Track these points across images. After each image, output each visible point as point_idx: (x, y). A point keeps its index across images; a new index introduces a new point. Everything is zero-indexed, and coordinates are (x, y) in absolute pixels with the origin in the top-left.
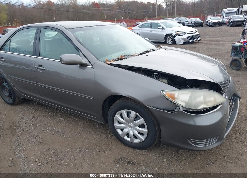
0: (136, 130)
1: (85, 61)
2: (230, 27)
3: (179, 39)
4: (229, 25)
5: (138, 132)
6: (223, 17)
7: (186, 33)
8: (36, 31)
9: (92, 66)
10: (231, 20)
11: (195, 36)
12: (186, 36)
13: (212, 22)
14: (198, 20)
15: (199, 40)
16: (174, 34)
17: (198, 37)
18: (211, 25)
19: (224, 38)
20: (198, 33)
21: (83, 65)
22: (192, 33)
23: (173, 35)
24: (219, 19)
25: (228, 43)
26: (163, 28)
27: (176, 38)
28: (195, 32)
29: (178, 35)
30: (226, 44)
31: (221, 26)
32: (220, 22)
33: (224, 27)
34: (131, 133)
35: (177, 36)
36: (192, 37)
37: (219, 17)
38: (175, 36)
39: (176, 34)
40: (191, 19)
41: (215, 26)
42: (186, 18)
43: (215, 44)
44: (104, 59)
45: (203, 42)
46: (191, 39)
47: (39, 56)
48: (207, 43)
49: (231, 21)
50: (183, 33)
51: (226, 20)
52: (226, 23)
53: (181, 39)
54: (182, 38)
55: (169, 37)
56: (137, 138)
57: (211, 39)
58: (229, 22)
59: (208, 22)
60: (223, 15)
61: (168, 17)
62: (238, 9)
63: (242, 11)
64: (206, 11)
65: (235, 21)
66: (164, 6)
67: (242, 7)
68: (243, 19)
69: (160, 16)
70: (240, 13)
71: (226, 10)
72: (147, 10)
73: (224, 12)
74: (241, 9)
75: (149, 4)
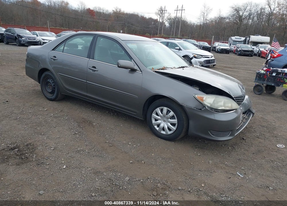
1: (136, 67)
2: (238, 55)
3: (196, 62)
4: (236, 54)
5: (168, 127)
6: (230, 45)
7: (203, 56)
8: (92, 38)
9: (141, 72)
10: (239, 48)
11: (212, 60)
12: (203, 60)
13: (220, 49)
14: (206, 44)
15: (214, 65)
16: (191, 56)
17: (214, 62)
18: (219, 52)
19: (236, 66)
20: (214, 58)
21: (133, 70)
22: (208, 58)
23: (191, 58)
24: (227, 46)
25: (241, 71)
26: (180, 48)
27: (192, 61)
28: (211, 56)
29: (195, 57)
30: (240, 72)
31: (228, 53)
32: (228, 49)
33: (231, 55)
34: (162, 125)
35: (194, 59)
36: (208, 62)
37: (227, 44)
38: (192, 59)
39: (193, 57)
40: (199, 42)
41: (223, 53)
42: (195, 41)
43: (231, 71)
44: (151, 67)
45: (218, 67)
46: (207, 64)
47: (93, 59)
48: (222, 69)
49: (239, 50)
50: (200, 56)
51: (233, 48)
52: (233, 51)
53: (197, 62)
54: (199, 61)
55: (186, 59)
56: (164, 131)
57: (225, 65)
58: (237, 50)
59: (215, 48)
60: (230, 43)
61: (171, 36)
62: (245, 38)
63: (250, 41)
64: (213, 36)
65: (243, 50)
66: (167, 24)
67: (250, 37)
68: (251, 49)
69: (162, 35)
70: (247, 42)
71: (233, 38)
72: (148, 25)
73: (232, 40)
74: (248, 39)
75: (151, 19)
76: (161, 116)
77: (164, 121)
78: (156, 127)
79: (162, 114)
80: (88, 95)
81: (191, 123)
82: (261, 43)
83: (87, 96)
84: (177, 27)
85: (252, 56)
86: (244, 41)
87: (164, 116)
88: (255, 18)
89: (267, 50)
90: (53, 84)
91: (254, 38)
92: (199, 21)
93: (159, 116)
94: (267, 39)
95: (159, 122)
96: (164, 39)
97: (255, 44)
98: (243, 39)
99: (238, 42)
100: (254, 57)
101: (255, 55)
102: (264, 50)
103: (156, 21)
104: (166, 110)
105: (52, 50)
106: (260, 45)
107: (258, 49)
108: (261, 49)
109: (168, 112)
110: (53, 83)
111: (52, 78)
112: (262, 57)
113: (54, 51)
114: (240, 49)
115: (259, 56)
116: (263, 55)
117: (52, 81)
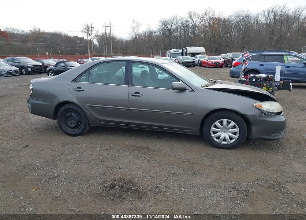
0: (230, 132)
5: (229, 137)
9: (193, 90)
47: (134, 86)
56: (226, 141)
61: (104, 54)
62: (182, 50)
63: (187, 53)
64: (151, 51)
65: (185, 62)
66: (95, 42)
67: (187, 49)
68: (192, 60)
69: (93, 53)
70: (184, 54)
71: (172, 51)
72: (75, 45)
73: (171, 53)
74: (185, 51)
75: (76, 37)
76: (221, 128)
77: (225, 132)
78: (215, 139)
79: (222, 126)
80: (130, 121)
81: (254, 129)
82: (198, 54)
83: (129, 123)
84: (108, 44)
85: (194, 66)
86: (181, 53)
87: (225, 128)
88: (182, 31)
89: (207, 60)
90: (77, 118)
91: (191, 50)
92: (130, 36)
93: (218, 128)
94: (202, 49)
95: (219, 134)
96: (105, 58)
97: (193, 55)
98: (180, 51)
99: (176, 55)
100: (196, 67)
101: (197, 65)
102: (204, 60)
103: (82, 39)
104: (226, 121)
105: (72, 81)
106: (198, 55)
107: (198, 60)
108: (201, 59)
109: (229, 123)
110: (77, 116)
111: (75, 112)
112: (203, 67)
113: (75, 81)
114: (182, 61)
115: (200, 66)
116: (204, 65)
117: (74, 114)
